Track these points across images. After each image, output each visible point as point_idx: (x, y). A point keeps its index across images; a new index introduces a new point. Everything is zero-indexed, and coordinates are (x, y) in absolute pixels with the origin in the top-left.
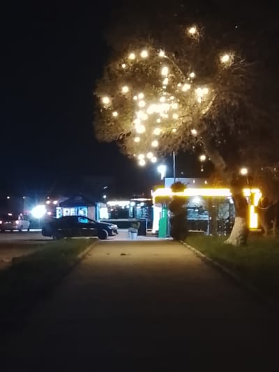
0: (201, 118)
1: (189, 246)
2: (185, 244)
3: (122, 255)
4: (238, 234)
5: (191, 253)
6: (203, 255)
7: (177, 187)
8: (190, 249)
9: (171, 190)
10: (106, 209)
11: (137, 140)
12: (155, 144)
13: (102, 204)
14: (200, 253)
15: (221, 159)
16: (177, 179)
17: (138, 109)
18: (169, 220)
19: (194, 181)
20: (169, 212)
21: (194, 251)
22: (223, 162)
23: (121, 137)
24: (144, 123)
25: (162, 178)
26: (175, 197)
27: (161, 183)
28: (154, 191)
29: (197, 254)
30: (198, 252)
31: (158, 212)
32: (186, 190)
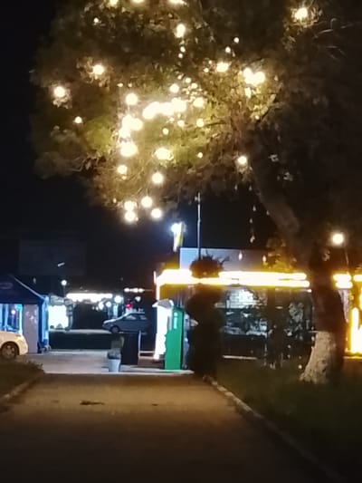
0: (250, 127)
1: (222, 389)
2: (215, 383)
3: (85, 403)
4: (322, 366)
5: (225, 402)
6: (247, 408)
7: (204, 266)
8: (222, 394)
9: (190, 273)
10: (64, 309)
11: (122, 170)
12: (158, 179)
13: (55, 298)
14: (243, 404)
15: (290, 212)
16: (204, 251)
17: (124, 109)
18: (185, 333)
19: (240, 256)
20: (187, 317)
21: (230, 399)
22: (294, 219)
23: (88, 165)
24: (136, 137)
25: (175, 248)
26: (200, 288)
27: (173, 258)
28: (159, 274)
29: (235, 404)
30: (238, 401)
31: (165, 315)
32: (221, 274)
